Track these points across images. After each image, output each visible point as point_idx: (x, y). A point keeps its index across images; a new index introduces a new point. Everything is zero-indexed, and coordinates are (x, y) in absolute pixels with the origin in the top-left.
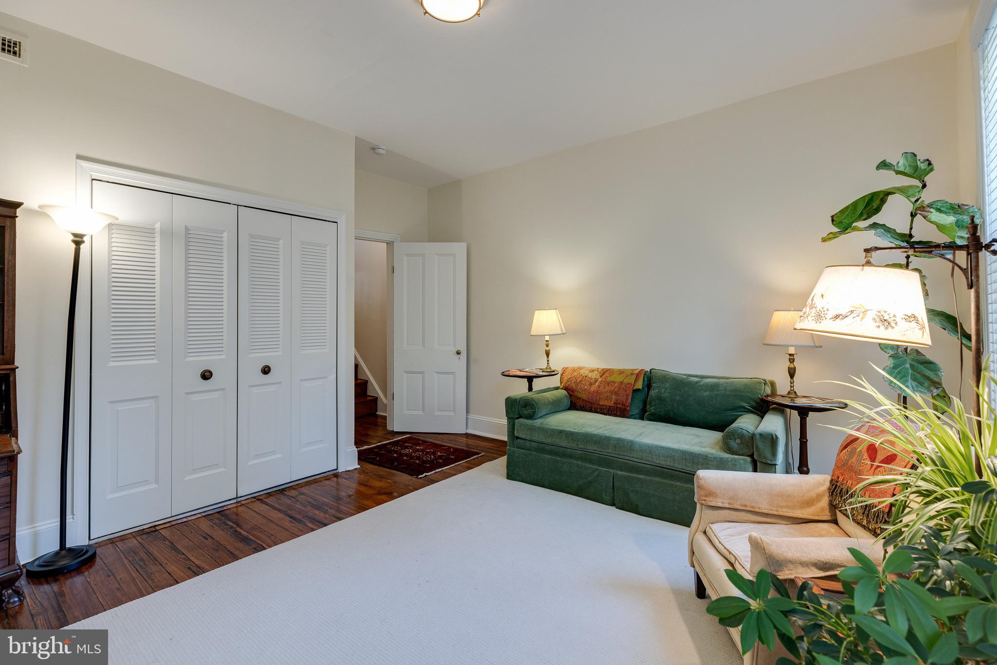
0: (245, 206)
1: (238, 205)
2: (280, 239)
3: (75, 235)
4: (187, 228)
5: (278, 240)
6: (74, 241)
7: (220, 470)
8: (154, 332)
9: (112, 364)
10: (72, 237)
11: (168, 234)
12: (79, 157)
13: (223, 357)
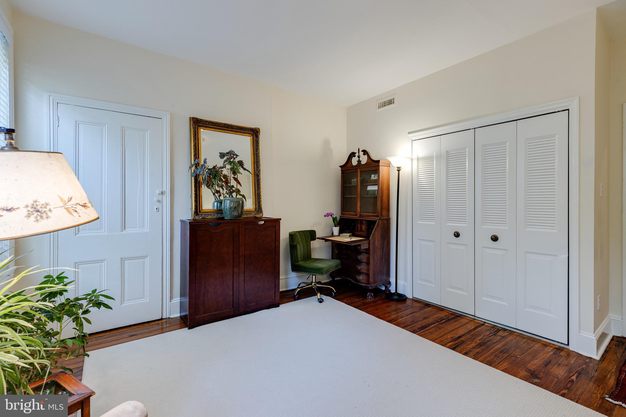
0: (480, 127)
1: (475, 129)
2: (507, 142)
3: (398, 168)
4: (447, 152)
5: (505, 143)
6: (398, 170)
7: (464, 293)
8: (433, 208)
9: (419, 222)
10: (397, 169)
11: (439, 157)
12: (409, 133)
13: (466, 225)
